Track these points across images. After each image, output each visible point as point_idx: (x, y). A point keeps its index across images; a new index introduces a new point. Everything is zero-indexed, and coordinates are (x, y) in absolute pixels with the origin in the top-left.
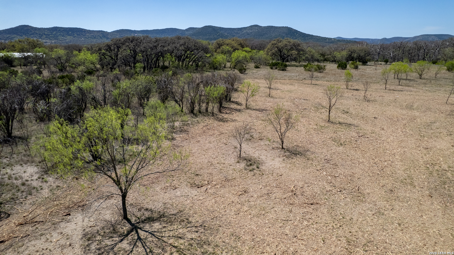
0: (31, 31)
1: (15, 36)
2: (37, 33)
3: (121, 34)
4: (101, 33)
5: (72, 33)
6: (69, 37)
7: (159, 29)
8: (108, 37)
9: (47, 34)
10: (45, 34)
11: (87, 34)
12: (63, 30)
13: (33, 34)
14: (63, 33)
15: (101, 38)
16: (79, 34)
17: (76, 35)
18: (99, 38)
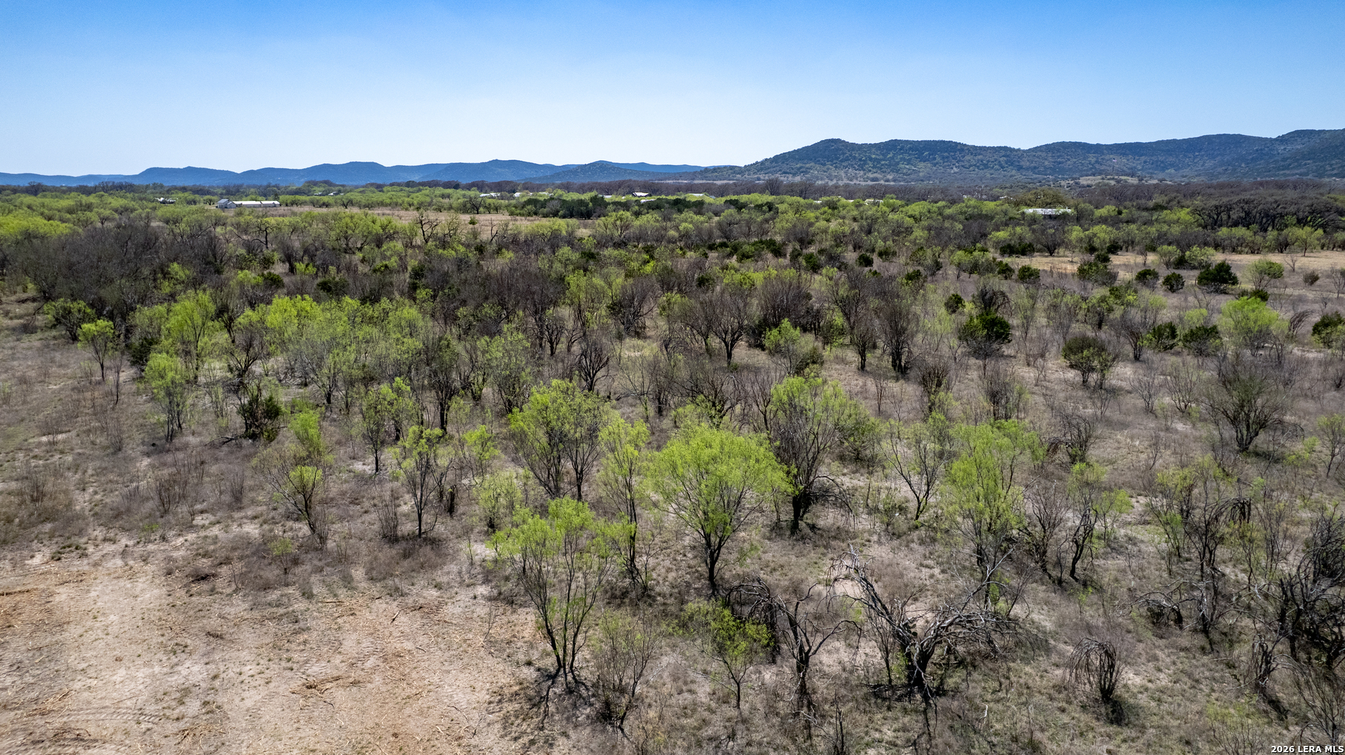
0: (844, 154)
1: (812, 164)
2: (855, 158)
3: (1059, 157)
4: (1003, 153)
5: (930, 155)
6: (922, 165)
7: (1179, 137)
8: (1022, 163)
9: (876, 159)
10: (871, 159)
11: (967, 158)
12: (910, 149)
13: (847, 159)
14: (910, 155)
15: (1003, 167)
16: (947, 157)
17: (938, 159)
18: (997, 167)
